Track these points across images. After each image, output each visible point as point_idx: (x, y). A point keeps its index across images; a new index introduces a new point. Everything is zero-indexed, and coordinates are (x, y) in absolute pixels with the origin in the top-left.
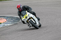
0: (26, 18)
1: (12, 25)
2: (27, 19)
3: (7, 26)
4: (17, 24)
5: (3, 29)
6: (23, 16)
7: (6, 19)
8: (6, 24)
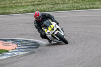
3: (18, 57)
4: (35, 52)
8: (16, 53)
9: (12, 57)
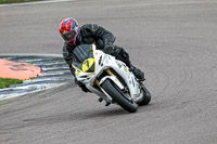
0: (91, 70)
1: (61, 89)
2: (92, 76)
3: (44, 93)
5: (30, 104)
6: (80, 62)
7: (41, 67)
9: (30, 95)
